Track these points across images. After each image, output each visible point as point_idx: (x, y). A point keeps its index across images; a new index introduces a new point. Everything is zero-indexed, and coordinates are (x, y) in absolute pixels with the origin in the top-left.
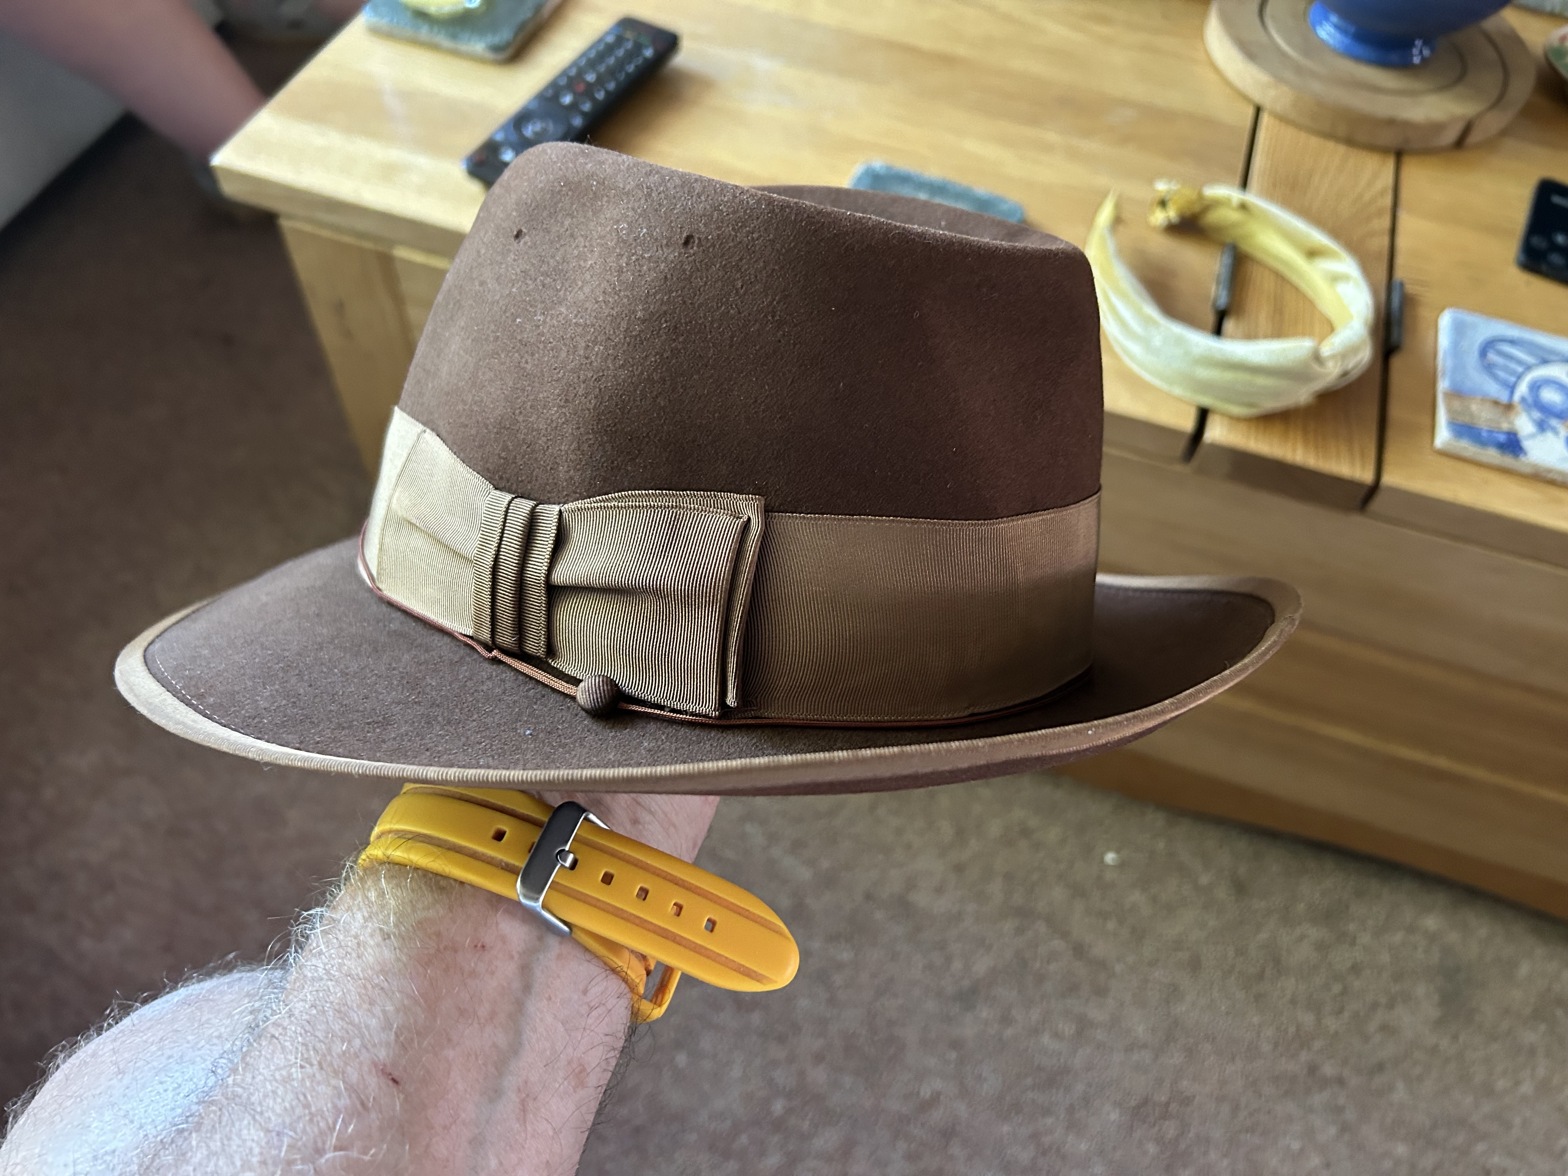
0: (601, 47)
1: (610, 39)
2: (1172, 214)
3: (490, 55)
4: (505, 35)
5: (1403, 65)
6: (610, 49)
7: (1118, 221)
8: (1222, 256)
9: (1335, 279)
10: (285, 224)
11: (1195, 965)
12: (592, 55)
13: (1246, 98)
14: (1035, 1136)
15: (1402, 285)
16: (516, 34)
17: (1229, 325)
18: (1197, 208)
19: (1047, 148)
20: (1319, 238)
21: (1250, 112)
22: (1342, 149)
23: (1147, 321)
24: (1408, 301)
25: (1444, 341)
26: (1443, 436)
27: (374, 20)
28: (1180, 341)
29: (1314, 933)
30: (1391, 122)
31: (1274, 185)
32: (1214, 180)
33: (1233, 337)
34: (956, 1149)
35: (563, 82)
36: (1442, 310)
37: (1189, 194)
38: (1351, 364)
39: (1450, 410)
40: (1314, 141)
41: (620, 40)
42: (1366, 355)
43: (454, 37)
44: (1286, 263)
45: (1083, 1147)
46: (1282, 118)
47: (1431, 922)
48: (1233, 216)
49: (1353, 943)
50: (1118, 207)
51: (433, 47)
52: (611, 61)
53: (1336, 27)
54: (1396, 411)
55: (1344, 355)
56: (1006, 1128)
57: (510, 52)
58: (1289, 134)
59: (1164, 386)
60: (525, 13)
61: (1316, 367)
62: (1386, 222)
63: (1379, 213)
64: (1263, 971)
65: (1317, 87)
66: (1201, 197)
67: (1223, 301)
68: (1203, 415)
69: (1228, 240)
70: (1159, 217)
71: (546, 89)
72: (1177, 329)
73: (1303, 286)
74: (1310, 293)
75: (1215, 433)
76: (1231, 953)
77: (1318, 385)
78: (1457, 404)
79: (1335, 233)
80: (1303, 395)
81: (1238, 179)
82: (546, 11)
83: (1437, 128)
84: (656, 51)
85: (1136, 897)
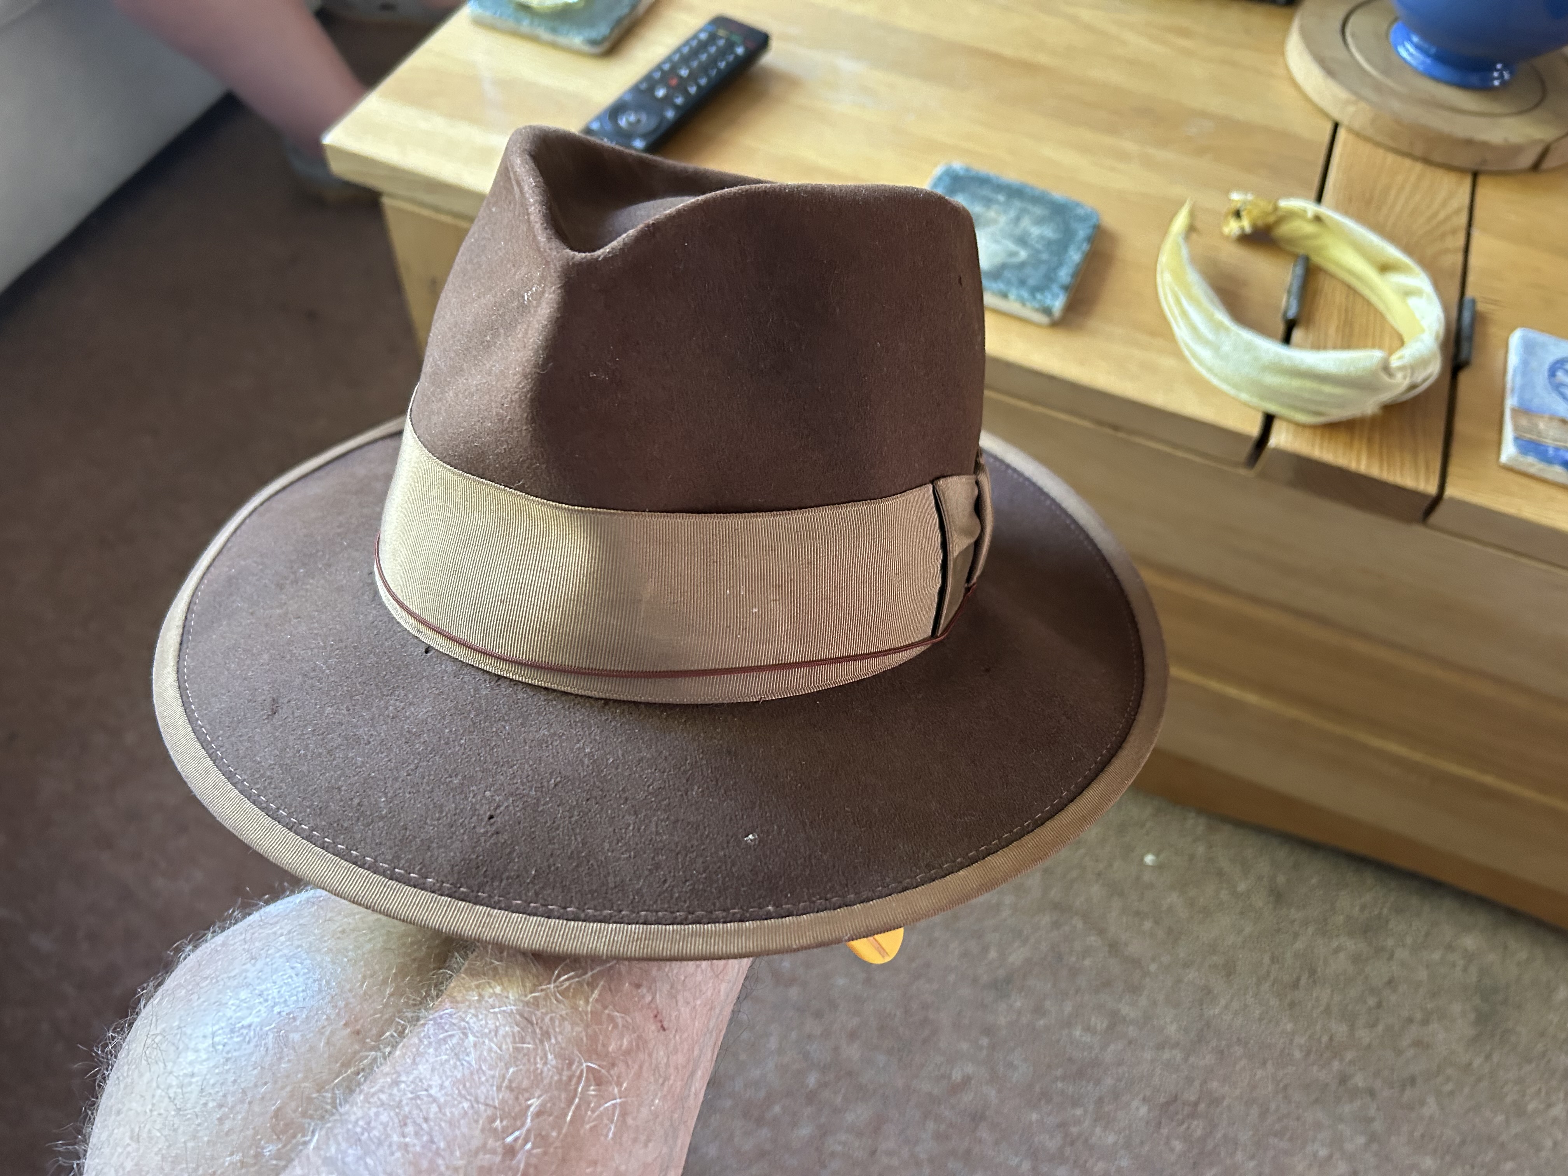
0: (694, 43)
1: (703, 36)
2: (1246, 224)
3: (587, 48)
4: (602, 30)
5: (1483, 87)
6: (703, 46)
7: (1191, 229)
8: (1295, 266)
9: (1407, 293)
10: (386, 201)
11: (1229, 970)
12: (686, 50)
13: (1325, 115)
14: (1063, 1125)
15: (1474, 302)
16: (612, 30)
17: (1297, 335)
18: (1271, 219)
19: (1123, 156)
20: (1393, 253)
21: (1329, 127)
22: (1419, 167)
23: (1218, 327)
24: (1478, 318)
25: (1514, 360)
26: (1509, 451)
27: (479, 11)
28: (1249, 348)
29: (1351, 945)
30: (1469, 143)
31: (1350, 200)
32: (1289, 195)
33: (1301, 347)
34: (984, 1133)
35: (657, 75)
36: (1512, 329)
37: (1265, 205)
38: (1419, 377)
39: (1516, 428)
40: (1391, 158)
41: (713, 38)
42: (1435, 368)
43: (554, 30)
44: (1358, 277)
45: (1111, 1139)
46: (1358, 134)
47: (1470, 942)
48: (1309, 228)
49: (1391, 957)
50: (1192, 214)
51: (534, 39)
52: (704, 57)
53: (1417, 47)
54: (1461, 426)
55: (1412, 368)
56: (1034, 1116)
57: (606, 45)
58: (1366, 149)
59: (1232, 392)
60: (623, 10)
61: (1386, 378)
62: (1461, 241)
63: (1454, 232)
64: (1298, 979)
65: (1396, 105)
66: (1276, 208)
67: (1292, 313)
68: (1269, 420)
69: (1301, 251)
70: (1233, 227)
71: (641, 82)
72: (1247, 336)
73: (1374, 299)
74: (1381, 307)
75: (1279, 438)
76: (1267, 959)
77: (1386, 397)
78: (1524, 422)
79: (1408, 250)
80: (1369, 406)
81: (1314, 193)
82: (641, 9)
83: (1516, 150)
84: (746, 49)
85: (1174, 898)
